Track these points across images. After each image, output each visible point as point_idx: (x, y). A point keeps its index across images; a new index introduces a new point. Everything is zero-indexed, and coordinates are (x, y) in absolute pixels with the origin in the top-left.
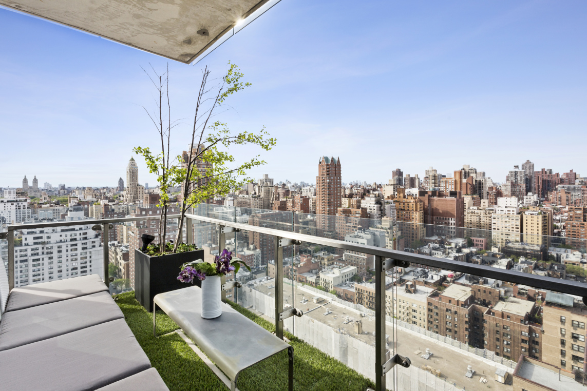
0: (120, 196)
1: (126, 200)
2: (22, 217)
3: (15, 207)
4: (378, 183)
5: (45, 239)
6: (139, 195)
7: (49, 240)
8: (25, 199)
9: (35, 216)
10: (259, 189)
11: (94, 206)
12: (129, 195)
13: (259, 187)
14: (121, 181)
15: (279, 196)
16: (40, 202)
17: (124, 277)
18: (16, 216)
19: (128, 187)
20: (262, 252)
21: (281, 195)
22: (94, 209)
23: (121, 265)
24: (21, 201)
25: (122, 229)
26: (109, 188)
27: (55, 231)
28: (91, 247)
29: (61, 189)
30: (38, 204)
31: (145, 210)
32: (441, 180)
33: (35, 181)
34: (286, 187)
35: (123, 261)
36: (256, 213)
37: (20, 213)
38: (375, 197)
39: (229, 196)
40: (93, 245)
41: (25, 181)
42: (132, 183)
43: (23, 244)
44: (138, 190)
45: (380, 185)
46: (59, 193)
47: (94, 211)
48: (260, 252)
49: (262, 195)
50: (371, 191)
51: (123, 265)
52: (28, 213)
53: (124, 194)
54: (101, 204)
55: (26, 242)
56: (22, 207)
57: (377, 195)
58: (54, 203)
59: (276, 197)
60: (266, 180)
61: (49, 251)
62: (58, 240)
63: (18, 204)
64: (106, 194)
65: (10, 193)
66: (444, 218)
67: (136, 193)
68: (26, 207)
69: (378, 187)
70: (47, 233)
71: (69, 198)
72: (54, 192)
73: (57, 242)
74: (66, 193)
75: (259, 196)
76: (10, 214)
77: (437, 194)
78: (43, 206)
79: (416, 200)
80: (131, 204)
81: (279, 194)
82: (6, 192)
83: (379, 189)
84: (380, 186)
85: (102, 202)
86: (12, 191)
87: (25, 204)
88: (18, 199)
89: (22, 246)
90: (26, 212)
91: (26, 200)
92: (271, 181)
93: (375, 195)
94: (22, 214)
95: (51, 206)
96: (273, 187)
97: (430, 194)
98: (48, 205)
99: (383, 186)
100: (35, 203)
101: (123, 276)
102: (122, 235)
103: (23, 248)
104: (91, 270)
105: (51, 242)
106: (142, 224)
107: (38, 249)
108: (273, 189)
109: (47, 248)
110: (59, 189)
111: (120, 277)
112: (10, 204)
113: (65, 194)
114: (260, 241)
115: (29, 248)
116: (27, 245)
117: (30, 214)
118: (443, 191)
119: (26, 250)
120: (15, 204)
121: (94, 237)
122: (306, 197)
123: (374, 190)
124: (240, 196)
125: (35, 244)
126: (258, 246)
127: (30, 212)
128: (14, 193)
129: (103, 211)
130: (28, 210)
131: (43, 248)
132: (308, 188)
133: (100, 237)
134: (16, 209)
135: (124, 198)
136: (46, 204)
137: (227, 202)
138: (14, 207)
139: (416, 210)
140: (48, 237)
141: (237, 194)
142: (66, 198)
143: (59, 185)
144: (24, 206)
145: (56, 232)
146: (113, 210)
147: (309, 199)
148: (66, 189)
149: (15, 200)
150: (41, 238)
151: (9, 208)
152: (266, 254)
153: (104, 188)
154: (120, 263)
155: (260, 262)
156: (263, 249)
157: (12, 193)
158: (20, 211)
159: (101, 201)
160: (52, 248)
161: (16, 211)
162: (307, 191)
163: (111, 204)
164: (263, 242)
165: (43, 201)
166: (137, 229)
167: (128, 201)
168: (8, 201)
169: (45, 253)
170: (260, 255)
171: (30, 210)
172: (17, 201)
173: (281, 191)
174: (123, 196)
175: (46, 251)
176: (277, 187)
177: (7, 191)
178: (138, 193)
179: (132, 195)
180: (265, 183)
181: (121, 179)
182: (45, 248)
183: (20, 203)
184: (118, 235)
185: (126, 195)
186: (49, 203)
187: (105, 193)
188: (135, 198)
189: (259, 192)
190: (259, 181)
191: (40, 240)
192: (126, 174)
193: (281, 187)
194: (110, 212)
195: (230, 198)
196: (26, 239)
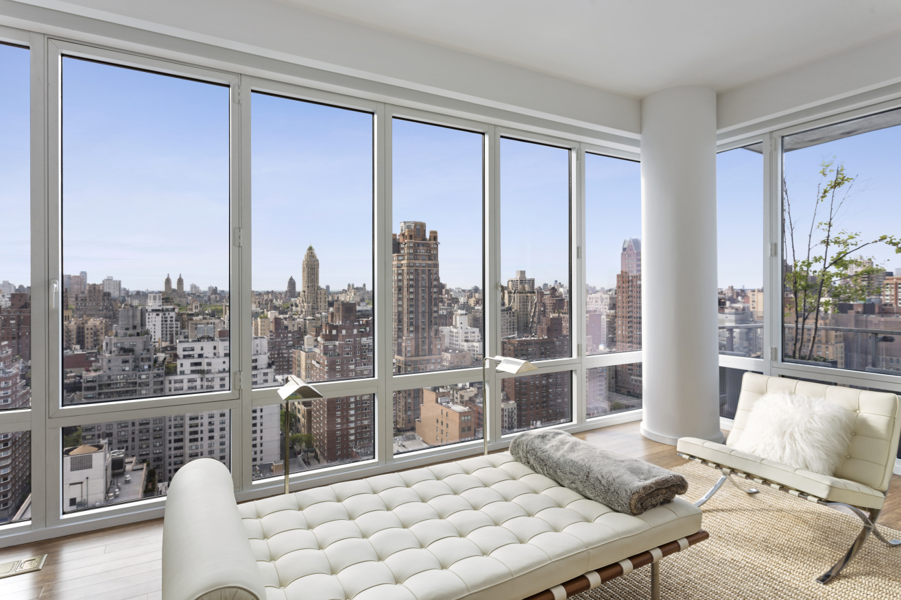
0: (292, 305)
1: (302, 312)
2: (168, 333)
3: (161, 319)
4: (738, 287)
5: (204, 367)
6: (319, 304)
7: (210, 368)
8: (172, 307)
9: (184, 333)
10: (510, 297)
11: (259, 319)
12: (305, 304)
13: (510, 293)
14: (292, 283)
15: (545, 309)
16: (190, 312)
17: (304, 431)
18: (162, 331)
19: (304, 292)
20: (519, 405)
21: (549, 308)
22: (259, 323)
23: (299, 412)
24: (167, 310)
25: (299, 356)
26: (275, 293)
27: (217, 354)
28: (262, 382)
29: (212, 294)
30: (188, 315)
31: (336, 327)
32: (886, 282)
33: (180, 281)
34: (557, 294)
35: (303, 406)
36: (508, 338)
37: (166, 328)
38: (735, 314)
39: (459, 308)
40: (264, 378)
41: (168, 281)
42: (310, 284)
43: (178, 372)
44: (319, 296)
45: (743, 291)
46: (209, 299)
47: (259, 327)
48: (515, 405)
49: (516, 306)
50: (728, 303)
51: (302, 412)
52: (177, 327)
53: (298, 303)
54: (269, 316)
55: (182, 369)
56: (169, 319)
57: (740, 312)
58: (207, 314)
59: (540, 311)
60: (522, 282)
61: (210, 383)
62: (221, 369)
63: (164, 314)
64: (274, 301)
65: (155, 298)
66: (895, 359)
67: (316, 301)
68: (174, 319)
69: (738, 294)
70: (206, 357)
71: (224, 307)
72: (203, 297)
73: (220, 372)
74: (218, 299)
75: (510, 309)
76: (155, 329)
77: (877, 310)
78: (194, 318)
79: (828, 321)
80: (309, 317)
81: (544, 305)
82: (150, 297)
83: (740, 298)
84: (742, 293)
85: (271, 315)
86: (157, 295)
87: (173, 314)
88: (165, 307)
89: (176, 374)
90: (174, 326)
91: (174, 309)
92: (532, 282)
93: (737, 309)
94: (168, 329)
95: (205, 318)
96: (534, 292)
97: (860, 310)
98: (201, 317)
99: (750, 294)
100: (184, 314)
101: (303, 429)
102: (299, 366)
103: (179, 377)
104: (261, 417)
105: (212, 371)
106: (331, 350)
107: (196, 381)
108: (535, 298)
109: (208, 380)
110: (208, 294)
111: (298, 431)
112: (155, 314)
113: (217, 302)
114: (516, 386)
115: (185, 378)
116: (182, 373)
117: (179, 329)
118: (891, 305)
119: (181, 381)
120: (161, 314)
121: (266, 366)
122: (595, 311)
123: (733, 300)
124: (476, 308)
125: (193, 372)
126: (512, 394)
127: (179, 326)
128: (159, 300)
129: (272, 327)
130: (177, 323)
131: (202, 380)
132: (598, 295)
133: (274, 367)
134: (162, 321)
135: (299, 309)
136: (197, 315)
137: (458, 317)
138: (159, 318)
139: (827, 342)
140: (209, 364)
141: (472, 305)
142: (219, 308)
143: (209, 288)
144: (172, 317)
145: (218, 357)
146: (286, 327)
147: (600, 315)
148: (219, 294)
149: (160, 308)
150: (200, 364)
151: (153, 320)
152: (525, 410)
153: (268, 293)
154: (299, 409)
155: (516, 423)
156: (520, 400)
157: (157, 298)
158: (167, 325)
159: (269, 313)
160: (212, 380)
161: (162, 324)
162: (596, 301)
163: (281, 316)
164: (520, 389)
165: (194, 311)
166: (325, 357)
167: (304, 313)
168: (153, 310)
169: (205, 387)
170: (516, 412)
171: (179, 323)
172: (163, 310)
173: (548, 300)
174: (297, 306)
175: (206, 384)
176: (541, 294)
177: (152, 295)
178: (319, 300)
179: (310, 304)
180: (520, 287)
181: (291, 279)
182: (205, 380)
183: (167, 313)
184: (293, 365)
185: (301, 304)
186: (202, 313)
187: (272, 301)
188: (314, 309)
189: (510, 302)
190: (510, 283)
191: (198, 368)
192: (301, 270)
193: (548, 292)
194: (282, 329)
195: (460, 312)
196: (182, 365)
